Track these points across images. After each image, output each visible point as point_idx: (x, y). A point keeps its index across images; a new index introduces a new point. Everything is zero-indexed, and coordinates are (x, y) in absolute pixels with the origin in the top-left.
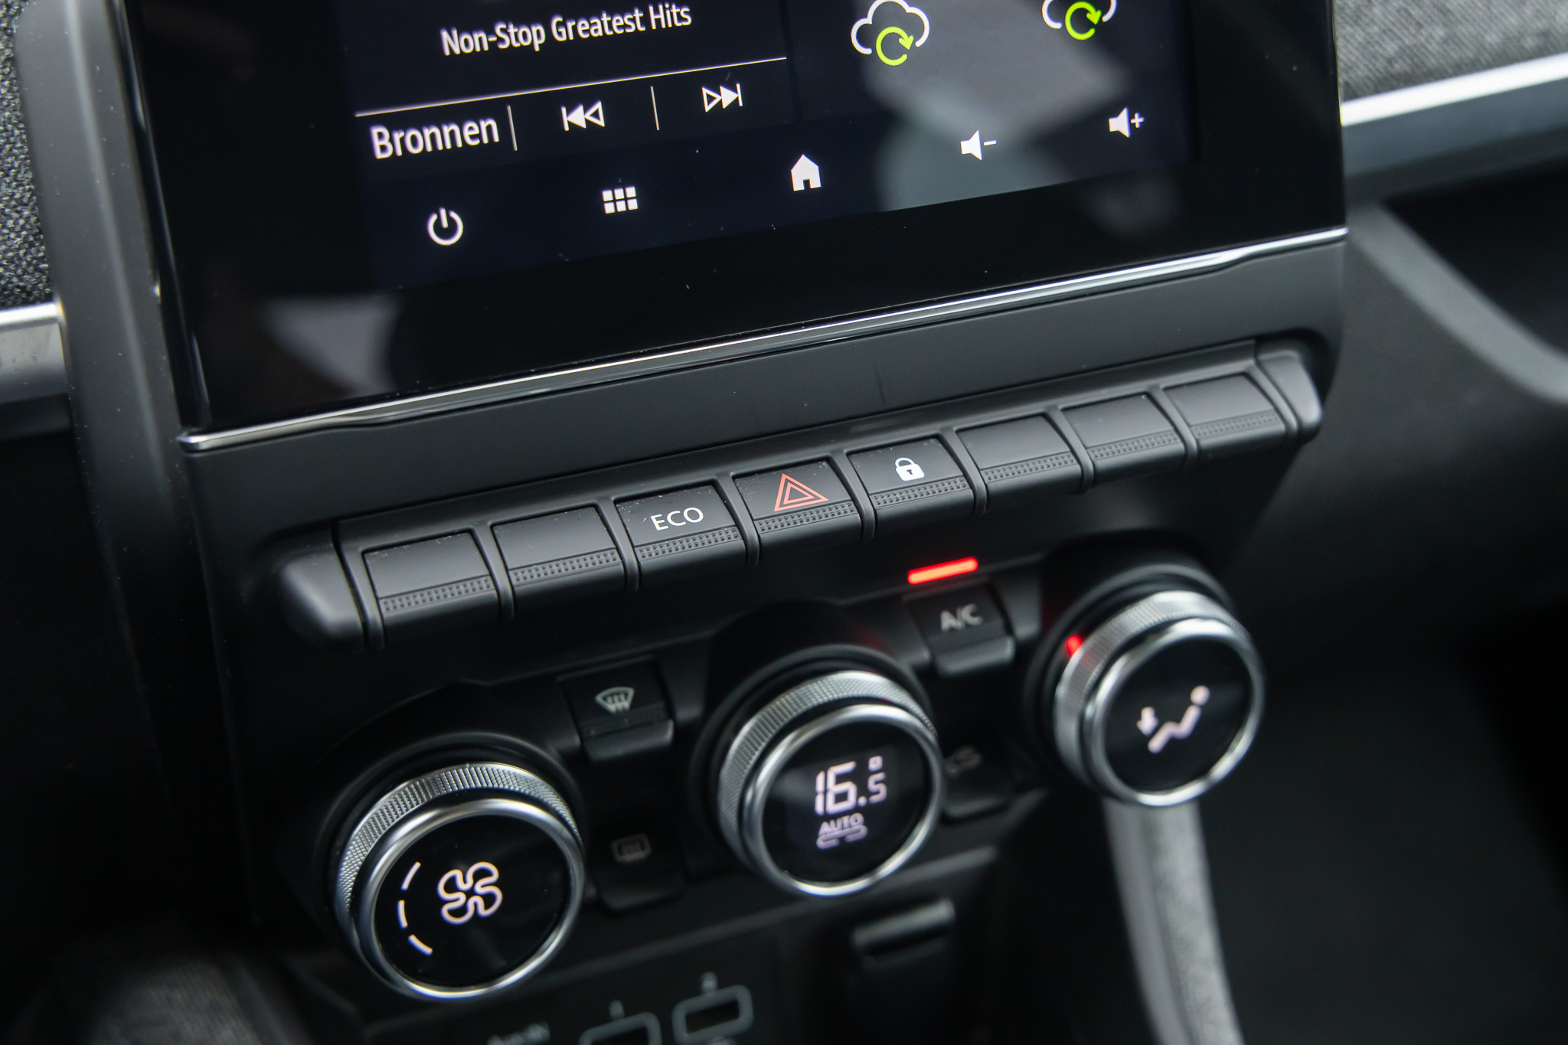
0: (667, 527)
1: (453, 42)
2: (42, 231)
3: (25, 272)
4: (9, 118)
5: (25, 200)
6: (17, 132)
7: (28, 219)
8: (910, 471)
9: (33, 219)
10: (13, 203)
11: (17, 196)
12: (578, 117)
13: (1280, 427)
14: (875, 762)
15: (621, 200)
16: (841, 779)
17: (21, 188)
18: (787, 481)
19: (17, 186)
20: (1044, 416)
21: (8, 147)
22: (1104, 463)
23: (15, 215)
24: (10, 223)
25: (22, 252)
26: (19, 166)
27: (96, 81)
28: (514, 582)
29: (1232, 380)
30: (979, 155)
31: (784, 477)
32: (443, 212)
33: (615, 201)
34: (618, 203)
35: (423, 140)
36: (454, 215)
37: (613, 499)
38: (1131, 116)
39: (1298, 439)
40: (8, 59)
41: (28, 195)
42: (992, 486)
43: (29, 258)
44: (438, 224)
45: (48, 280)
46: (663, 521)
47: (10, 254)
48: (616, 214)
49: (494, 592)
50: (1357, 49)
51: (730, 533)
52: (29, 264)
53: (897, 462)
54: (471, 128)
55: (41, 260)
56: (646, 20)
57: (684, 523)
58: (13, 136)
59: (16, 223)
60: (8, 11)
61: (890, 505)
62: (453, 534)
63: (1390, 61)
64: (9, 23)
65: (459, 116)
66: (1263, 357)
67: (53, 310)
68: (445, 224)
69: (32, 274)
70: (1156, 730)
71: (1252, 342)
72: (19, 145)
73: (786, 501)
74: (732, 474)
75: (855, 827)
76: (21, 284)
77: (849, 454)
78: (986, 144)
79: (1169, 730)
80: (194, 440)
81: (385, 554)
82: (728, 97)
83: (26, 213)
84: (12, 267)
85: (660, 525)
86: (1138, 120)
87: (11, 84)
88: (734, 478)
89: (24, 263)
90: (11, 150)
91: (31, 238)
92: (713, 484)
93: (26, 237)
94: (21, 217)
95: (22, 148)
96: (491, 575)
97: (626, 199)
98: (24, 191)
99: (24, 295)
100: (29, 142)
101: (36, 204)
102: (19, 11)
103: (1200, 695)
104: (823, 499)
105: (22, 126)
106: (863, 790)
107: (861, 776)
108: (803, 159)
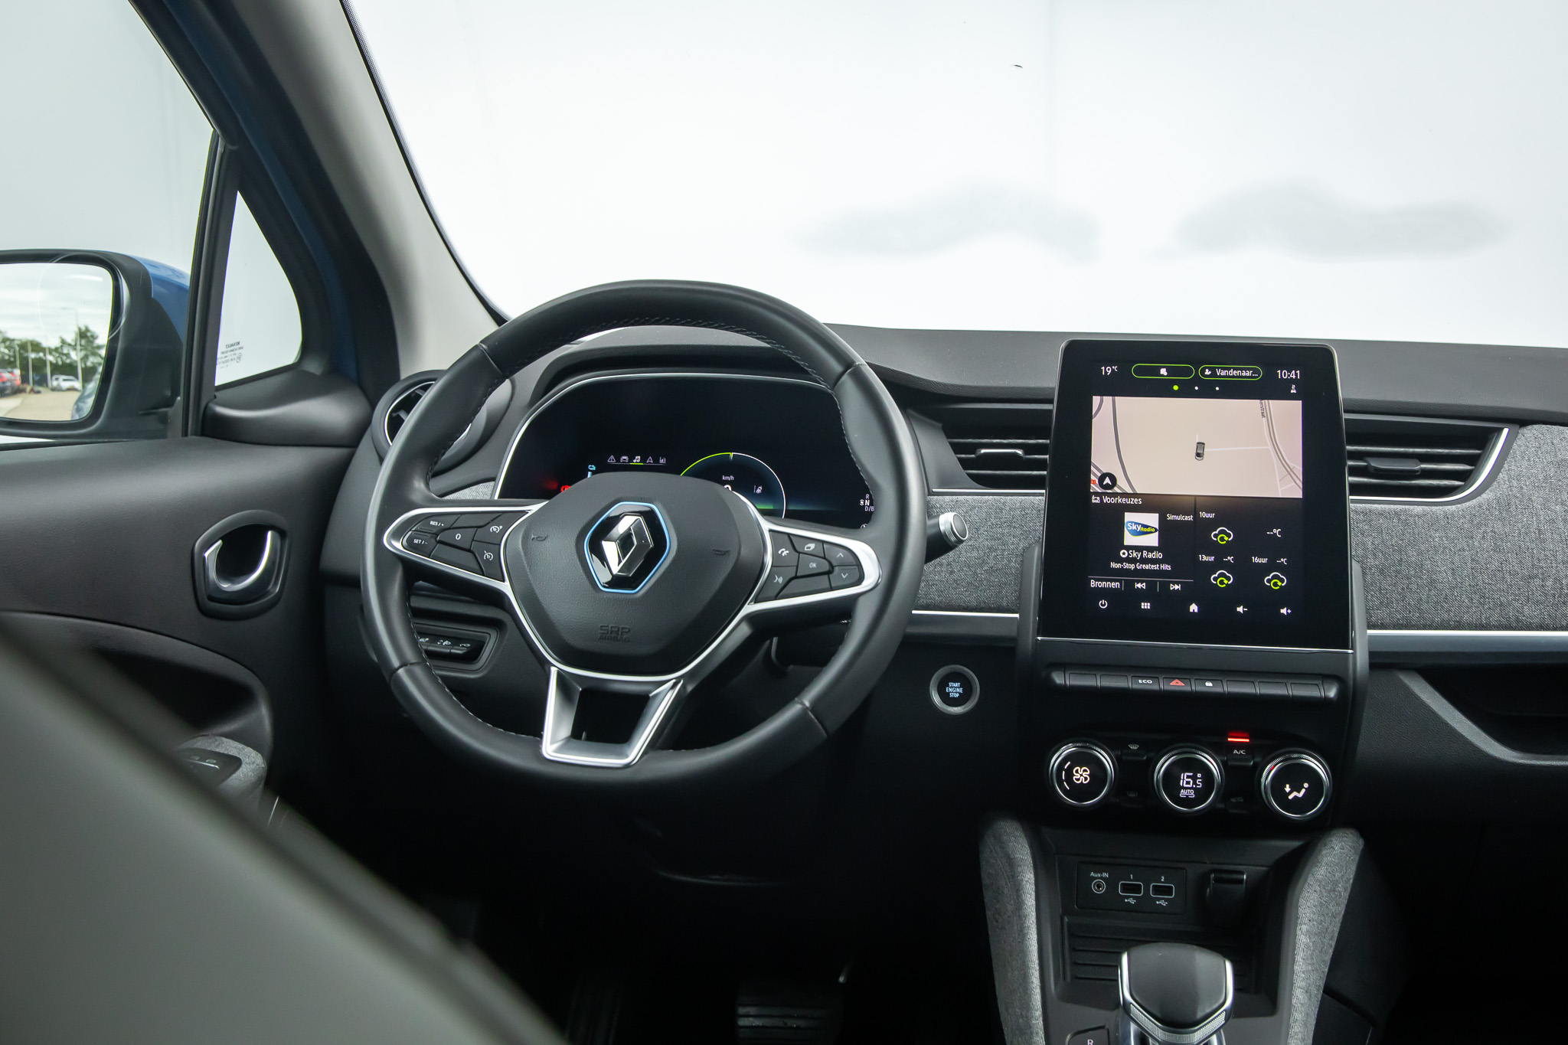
0: (1142, 682)
1: (1113, 565)
2: (1019, 598)
4: (1017, 573)
5: (1016, 590)
6: (1018, 576)
8: (1209, 685)
9: (1017, 595)
10: (1014, 590)
12: (1139, 585)
13: (1321, 696)
14: (1199, 775)
15: (1146, 606)
16: (1188, 777)
18: (1176, 680)
19: (1016, 586)
21: (1016, 578)
22: (1263, 692)
23: (1014, 593)
24: (1013, 595)
25: (1014, 601)
26: (1017, 582)
28: (1101, 684)
29: (1312, 684)
30: (1242, 612)
32: (1103, 600)
33: (1144, 605)
35: (1102, 585)
36: (1106, 601)
37: (1132, 676)
38: (1288, 610)
39: (1323, 699)
42: (1229, 691)
43: (1014, 603)
44: (1102, 604)
45: (1016, 608)
47: (1012, 601)
48: (1144, 609)
49: (1096, 685)
51: (1158, 687)
53: (1206, 682)
54: (1113, 584)
55: (1016, 604)
56: (1159, 567)
57: (1146, 683)
60: (1024, 551)
61: (1200, 689)
62: (1091, 674)
63: (1398, 619)
64: (1023, 554)
65: (1111, 581)
66: (1324, 681)
67: (1017, 615)
69: (1013, 606)
70: (1290, 793)
71: (1321, 676)
72: (1019, 579)
73: (1174, 684)
74: (1163, 677)
75: (1192, 794)
77: (1195, 679)
78: (1244, 609)
79: (1295, 794)
80: (1038, 638)
81: (1075, 674)
82: (1177, 587)
83: (1016, 593)
84: (1011, 604)
87: (1021, 566)
88: (1166, 677)
91: (1016, 599)
92: (1158, 678)
98: (1018, 588)
99: (1012, 611)
100: (1021, 578)
101: (1018, 592)
102: (1026, 551)
103: (1306, 785)
104: (1184, 685)
105: (1021, 575)
106: (1195, 783)
107: (1194, 778)
108: (1194, 604)
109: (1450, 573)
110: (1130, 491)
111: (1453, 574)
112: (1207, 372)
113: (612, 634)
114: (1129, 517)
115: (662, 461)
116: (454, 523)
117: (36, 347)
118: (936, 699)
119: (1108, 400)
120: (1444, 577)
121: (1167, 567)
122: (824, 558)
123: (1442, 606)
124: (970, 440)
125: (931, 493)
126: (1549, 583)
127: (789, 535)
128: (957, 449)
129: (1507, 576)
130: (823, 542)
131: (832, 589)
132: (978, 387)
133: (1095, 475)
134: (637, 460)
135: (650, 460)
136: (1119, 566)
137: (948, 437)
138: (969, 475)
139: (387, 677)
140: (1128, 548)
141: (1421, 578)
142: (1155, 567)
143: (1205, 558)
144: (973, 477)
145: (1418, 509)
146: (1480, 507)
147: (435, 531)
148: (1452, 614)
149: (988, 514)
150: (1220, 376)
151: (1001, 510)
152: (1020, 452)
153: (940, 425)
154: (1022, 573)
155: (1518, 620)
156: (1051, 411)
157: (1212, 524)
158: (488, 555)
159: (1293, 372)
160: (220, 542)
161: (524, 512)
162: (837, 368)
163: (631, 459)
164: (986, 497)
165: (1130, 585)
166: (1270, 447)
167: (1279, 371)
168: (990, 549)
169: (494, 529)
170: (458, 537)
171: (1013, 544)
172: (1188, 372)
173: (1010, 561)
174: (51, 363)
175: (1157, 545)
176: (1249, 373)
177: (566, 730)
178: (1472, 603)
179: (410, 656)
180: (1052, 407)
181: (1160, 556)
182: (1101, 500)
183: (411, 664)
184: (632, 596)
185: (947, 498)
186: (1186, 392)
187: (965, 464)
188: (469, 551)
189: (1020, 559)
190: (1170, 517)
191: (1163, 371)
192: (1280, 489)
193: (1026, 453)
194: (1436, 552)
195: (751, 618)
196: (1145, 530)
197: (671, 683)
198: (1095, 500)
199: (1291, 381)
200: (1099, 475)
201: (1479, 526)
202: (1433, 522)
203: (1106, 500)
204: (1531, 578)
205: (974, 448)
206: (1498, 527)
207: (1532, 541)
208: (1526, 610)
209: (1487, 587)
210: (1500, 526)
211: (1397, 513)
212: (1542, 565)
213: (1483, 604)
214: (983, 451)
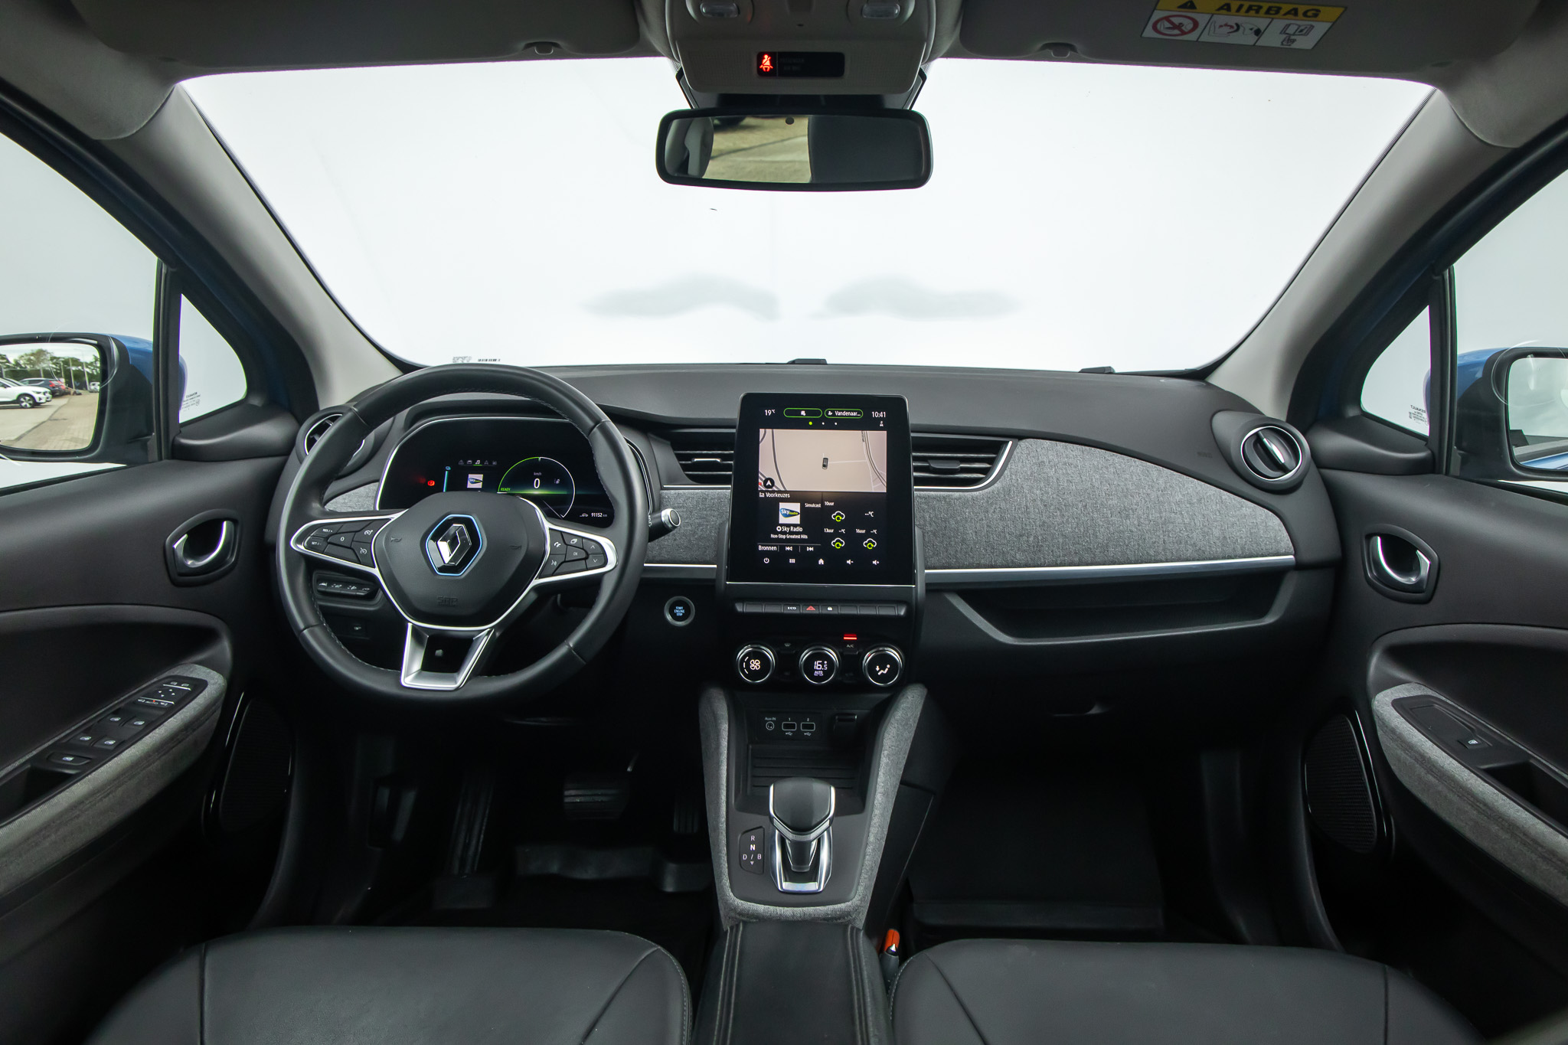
1: (772, 536)
2: (716, 555)
8: (830, 609)
9: (715, 553)
10: (713, 550)
12: (788, 548)
14: (825, 662)
15: (792, 561)
16: (819, 663)
23: (713, 552)
24: (712, 554)
25: (713, 557)
26: (715, 545)
35: (766, 548)
37: (783, 603)
40: (718, 532)
41: (715, 550)
44: (766, 560)
45: (714, 561)
47: (711, 557)
48: (792, 563)
51: (799, 611)
52: (713, 559)
53: (828, 607)
54: (773, 548)
55: (716, 559)
56: (801, 537)
57: (793, 609)
58: (716, 542)
62: (758, 603)
63: (944, 563)
65: (771, 546)
66: (897, 603)
67: (714, 566)
70: (879, 671)
71: (896, 601)
73: (808, 609)
74: (804, 604)
75: (821, 673)
77: (822, 605)
78: (852, 562)
79: (882, 671)
82: (811, 549)
86: (878, 563)
87: (718, 535)
92: (800, 605)
93: (714, 555)
98: (715, 548)
99: (711, 563)
101: (717, 551)
102: (720, 526)
103: (888, 666)
104: (815, 610)
106: (823, 667)
107: (823, 664)
108: (821, 560)
109: (974, 534)
110: (782, 489)
111: (976, 535)
112: (830, 413)
113: (446, 602)
114: (782, 505)
115: (494, 463)
116: (338, 530)
117: (76, 362)
118: (669, 617)
119: (769, 431)
120: (971, 535)
121: (805, 537)
122: (583, 549)
123: (969, 555)
124: (688, 452)
125: (662, 488)
126: (1031, 539)
127: (561, 532)
128: (680, 457)
129: (1007, 535)
130: (583, 538)
131: (587, 569)
133: (761, 479)
134: (478, 462)
135: (486, 463)
136: (776, 536)
137: (674, 449)
138: (687, 475)
139: (296, 634)
140: (782, 525)
141: (957, 538)
142: (798, 537)
143: (828, 531)
144: (689, 476)
145: (957, 494)
146: (995, 491)
147: (326, 536)
148: (974, 560)
149: (699, 501)
150: (838, 416)
151: (704, 498)
152: (719, 460)
153: (669, 443)
154: (717, 540)
155: (1013, 563)
156: (735, 434)
157: (832, 510)
158: (363, 551)
159: (882, 412)
160: (186, 536)
161: (389, 520)
162: (591, 423)
163: (474, 462)
164: (698, 491)
165: (782, 548)
166: (867, 460)
167: (873, 412)
168: (700, 525)
169: (368, 532)
170: (342, 539)
171: (712, 521)
172: (818, 413)
173: (711, 532)
174: (88, 373)
175: (799, 523)
176: (855, 414)
177: (417, 666)
178: (987, 552)
179: (312, 620)
180: (735, 431)
181: (800, 529)
182: (765, 495)
183: (312, 626)
184: (458, 578)
185: (673, 491)
186: (817, 426)
187: (685, 468)
188: (350, 548)
189: (716, 530)
190: (807, 505)
191: (803, 413)
192: (873, 487)
193: (722, 460)
194: (967, 521)
195: (536, 588)
196: (792, 514)
197: (486, 631)
198: (762, 495)
199: (880, 419)
200: (764, 479)
201: (992, 504)
202: (965, 503)
203: (768, 495)
204: (1021, 536)
205: (690, 457)
206: (1003, 505)
207: (1022, 513)
208: (1018, 556)
209: (996, 542)
210: (1004, 504)
211: (944, 497)
212: (1028, 528)
213: (993, 553)
214: (696, 460)
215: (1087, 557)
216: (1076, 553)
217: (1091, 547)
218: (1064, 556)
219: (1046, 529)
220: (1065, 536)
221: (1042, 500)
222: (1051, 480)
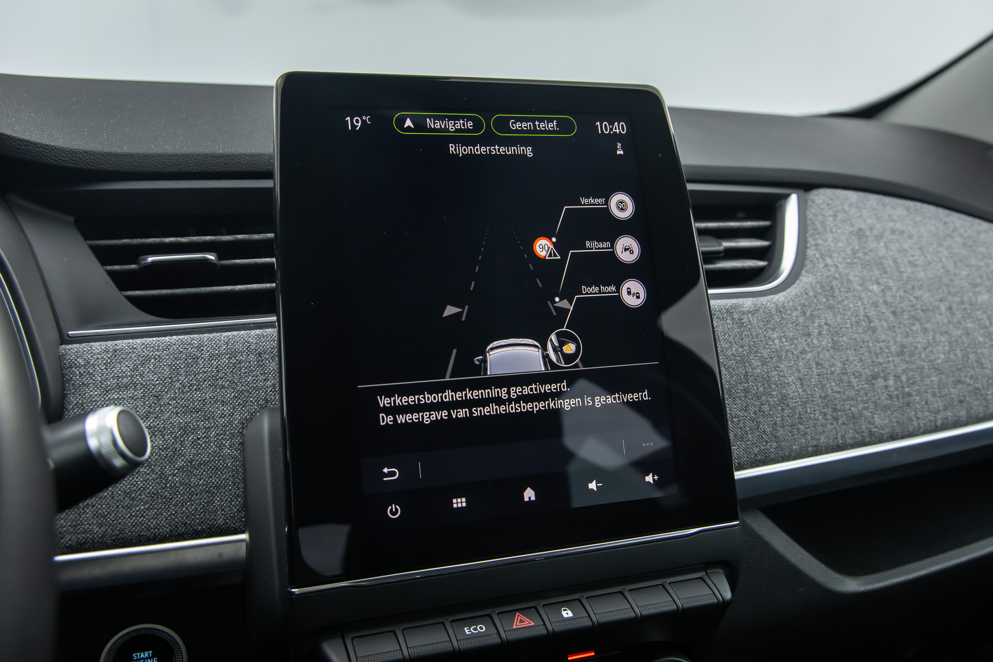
0: (470, 633)
2: (245, 506)
3: (236, 522)
4: (238, 464)
5: (240, 495)
6: (240, 469)
7: (240, 502)
8: (567, 613)
9: (242, 502)
10: (235, 496)
11: (237, 493)
13: (716, 601)
15: (459, 503)
17: (239, 491)
18: (518, 616)
19: (238, 490)
20: (621, 593)
21: (236, 475)
22: (644, 613)
23: (235, 500)
24: (233, 503)
25: (236, 514)
26: (239, 482)
27: (272, 452)
28: (410, 653)
29: (696, 580)
30: (595, 489)
31: (517, 614)
32: (393, 505)
33: (457, 503)
34: (458, 504)
36: (397, 506)
37: (450, 620)
38: (653, 476)
39: (723, 606)
40: (241, 443)
41: (241, 493)
42: (599, 621)
43: (238, 517)
44: (391, 510)
45: (244, 525)
46: (469, 630)
47: (232, 515)
48: (458, 507)
49: (402, 657)
50: (743, 450)
51: (496, 636)
52: (238, 519)
53: (562, 610)
55: (243, 517)
57: (477, 631)
58: (239, 470)
59: (235, 503)
60: (243, 426)
61: (558, 627)
62: (387, 632)
63: (756, 455)
64: (242, 430)
66: (708, 571)
67: (244, 536)
68: (394, 510)
69: (239, 523)
71: (704, 565)
72: (240, 474)
73: (518, 624)
74: (497, 612)
76: (234, 526)
77: (543, 605)
78: (598, 485)
80: (293, 590)
81: (361, 639)
83: (239, 500)
84: (232, 520)
85: (468, 632)
86: (656, 477)
87: (240, 452)
88: (498, 613)
89: (236, 518)
90: (237, 476)
91: (240, 509)
92: (490, 616)
93: (238, 508)
94: (237, 501)
95: (241, 475)
96: (401, 649)
97: (462, 502)
98: (240, 491)
99: (234, 531)
100: (244, 473)
101: (244, 496)
102: (247, 426)
104: (533, 624)
105: (242, 467)
108: (529, 489)
109: (798, 383)
111: (802, 385)
112: (504, 125)
120: (794, 390)
123: (798, 429)
124: (125, 241)
125: (65, 340)
126: (891, 382)
128: (104, 256)
129: (853, 379)
132: (132, 156)
137: (86, 237)
138: (129, 298)
141: (772, 396)
144: (136, 302)
145: (748, 302)
146: (806, 294)
148: (809, 438)
149: (174, 369)
151: (196, 358)
152: (211, 257)
153: (71, 219)
154: (244, 465)
155: (871, 434)
156: (271, 190)
159: (616, 123)
164: (167, 338)
167: (598, 123)
171: (223, 416)
172: (476, 125)
173: (221, 447)
176: (557, 126)
178: (826, 419)
180: (273, 184)
185: (97, 346)
187: (122, 281)
189: (238, 440)
193: (220, 257)
194: (780, 357)
199: (615, 137)
201: (812, 318)
202: (766, 319)
204: (875, 377)
205: (134, 253)
206: (829, 316)
207: (865, 332)
208: (877, 420)
209: (837, 396)
210: (831, 316)
211: (728, 311)
212: (881, 360)
213: (836, 419)
214: (150, 259)
215: (978, 408)
216: (961, 402)
217: (979, 385)
218: (946, 408)
219: (907, 359)
220: (938, 370)
221: (885, 302)
222: (885, 262)
